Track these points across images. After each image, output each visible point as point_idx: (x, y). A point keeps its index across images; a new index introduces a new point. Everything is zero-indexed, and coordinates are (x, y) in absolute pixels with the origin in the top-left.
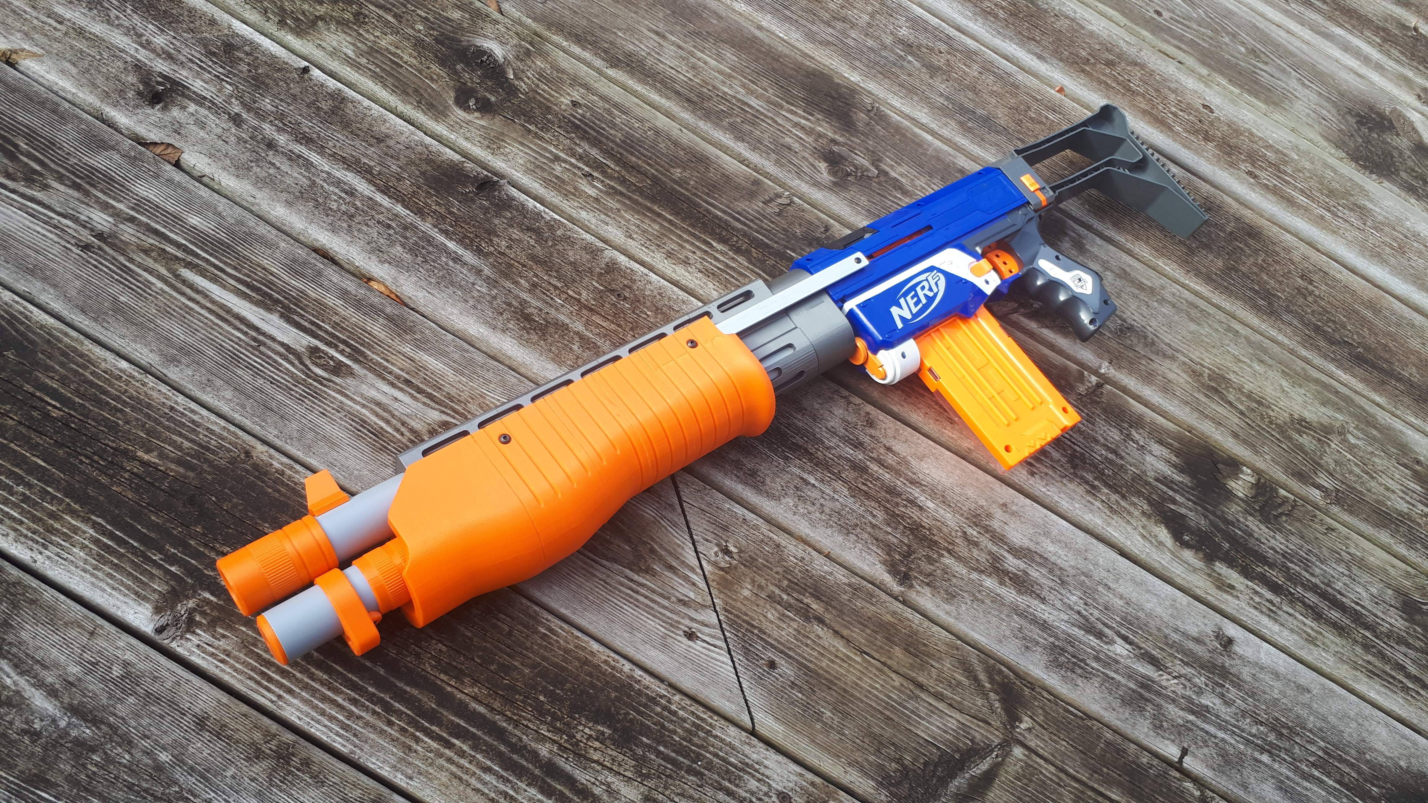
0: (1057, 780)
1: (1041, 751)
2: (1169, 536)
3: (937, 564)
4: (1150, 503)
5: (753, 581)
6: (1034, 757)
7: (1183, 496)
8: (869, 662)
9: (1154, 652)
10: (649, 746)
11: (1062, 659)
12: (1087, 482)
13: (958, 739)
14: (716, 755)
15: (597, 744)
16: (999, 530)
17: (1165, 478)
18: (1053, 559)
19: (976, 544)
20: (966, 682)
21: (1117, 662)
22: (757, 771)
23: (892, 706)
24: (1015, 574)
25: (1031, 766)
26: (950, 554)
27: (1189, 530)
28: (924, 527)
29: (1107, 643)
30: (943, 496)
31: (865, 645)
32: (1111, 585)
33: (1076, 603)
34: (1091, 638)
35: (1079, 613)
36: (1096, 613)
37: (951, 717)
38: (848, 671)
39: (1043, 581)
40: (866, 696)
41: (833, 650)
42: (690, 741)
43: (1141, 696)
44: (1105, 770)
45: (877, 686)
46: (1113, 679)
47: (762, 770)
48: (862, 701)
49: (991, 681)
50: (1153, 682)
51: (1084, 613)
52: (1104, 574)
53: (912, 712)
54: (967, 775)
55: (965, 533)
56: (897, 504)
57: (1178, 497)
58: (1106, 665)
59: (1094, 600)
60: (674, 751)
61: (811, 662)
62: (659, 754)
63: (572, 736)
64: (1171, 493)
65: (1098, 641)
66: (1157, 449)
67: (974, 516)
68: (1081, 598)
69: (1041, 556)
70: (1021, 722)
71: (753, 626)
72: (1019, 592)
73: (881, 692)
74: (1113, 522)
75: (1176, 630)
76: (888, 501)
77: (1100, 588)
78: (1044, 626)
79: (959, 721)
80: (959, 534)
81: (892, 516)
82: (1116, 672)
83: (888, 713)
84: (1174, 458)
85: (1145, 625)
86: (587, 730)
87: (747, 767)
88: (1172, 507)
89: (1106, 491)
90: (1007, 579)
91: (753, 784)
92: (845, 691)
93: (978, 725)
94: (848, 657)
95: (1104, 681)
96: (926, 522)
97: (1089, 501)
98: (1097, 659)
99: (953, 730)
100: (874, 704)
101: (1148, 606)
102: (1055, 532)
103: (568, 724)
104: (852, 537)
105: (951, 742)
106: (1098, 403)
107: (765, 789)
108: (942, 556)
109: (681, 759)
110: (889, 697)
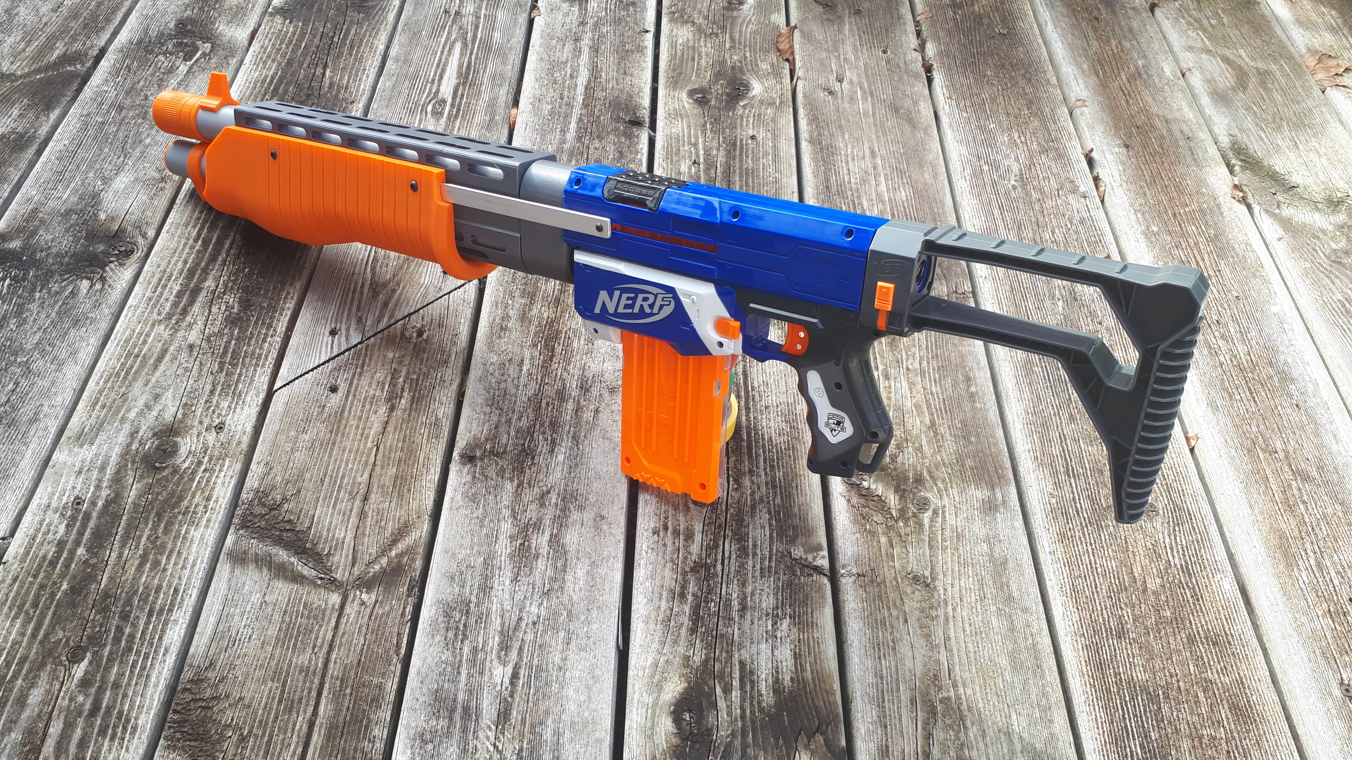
0: (318, 644)
1: (344, 620)
2: (676, 694)
3: (500, 479)
4: (705, 662)
5: (404, 356)
6: (336, 615)
7: (743, 700)
8: (370, 453)
9: (514, 713)
10: (232, 335)
11: (457, 616)
12: (683, 588)
13: (326, 542)
14: (240, 375)
15: (223, 308)
16: (570, 520)
17: (752, 673)
18: (569, 577)
19: (542, 505)
20: (388, 533)
21: (482, 673)
22: (237, 403)
23: (336, 481)
24: (529, 547)
25: (324, 615)
26: (518, 486)
27: (700, 717)
28: (533, 458)
29: (499, 657)
30: (576, 465)
31: (385, 446)
32: (573, 643)
33: (529, 612)
34: (497, 639)
35: (520, 619)
36: (529, 637)
37: (346, 531)
38: (354, 440)
39: (537, 574)
40: (336, 460)
41: (369, 425)
42: (245, 357)
43: (453, 711)
44: (348, 691)
45: (350, 466)
46: (459, 673)
47: (239, 407)
48: (330, 458)
49: (401, 555)
50: (477, 720)
51: (523, 625)
52: (582, 632)
53: (337, 498)
54: (292, 559)
55: (548, 492)
56: (544, 433)
57: (736, 694)
58: (472, 662)
59: (545, 631)
60: (234, 350)
61: (350, 412)
62: (229, 342)
63: (224, 293)
64: (736, 683)
65: (496, 647)
66: (785, 654)
67: (572, 495)
68: (539, 617)
69: (565, 565)
70: (367, 593)
71: (362, 367)
72: (511, 556)
73: (345, 468)
74: (652, 627)
75: (557, 734)
76: (542, 425)
77: (562, 634)
78: (486, 589)
79: (344, 538)
80: (545, 488)
81: (528, 432)
82: (470, 676)
83: (327, 479)
84: (787, 678)
85: (544, 695)
86: (232, 300)
87: (237, 395)
88: (718, 690)
89: (687, 609)
90: (519, 542)
91: (225, 404)
92: (334, 444)
93: (347, 556)
94: (368, 437)
95: (452, 665)
96: (540, 460)
97: (661, 595)
98: (475, 651)
99: (334, 536)
100: (330, 468)
101: (570, 692)
102: (602, 571)
103: (232, 288)
104: (488, 410)
105: (320, 537)
106: (794, 574)
107: (224, 413)
108: (512, 481)
109: (229, 356)
110: (343, 477)
